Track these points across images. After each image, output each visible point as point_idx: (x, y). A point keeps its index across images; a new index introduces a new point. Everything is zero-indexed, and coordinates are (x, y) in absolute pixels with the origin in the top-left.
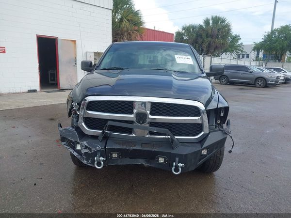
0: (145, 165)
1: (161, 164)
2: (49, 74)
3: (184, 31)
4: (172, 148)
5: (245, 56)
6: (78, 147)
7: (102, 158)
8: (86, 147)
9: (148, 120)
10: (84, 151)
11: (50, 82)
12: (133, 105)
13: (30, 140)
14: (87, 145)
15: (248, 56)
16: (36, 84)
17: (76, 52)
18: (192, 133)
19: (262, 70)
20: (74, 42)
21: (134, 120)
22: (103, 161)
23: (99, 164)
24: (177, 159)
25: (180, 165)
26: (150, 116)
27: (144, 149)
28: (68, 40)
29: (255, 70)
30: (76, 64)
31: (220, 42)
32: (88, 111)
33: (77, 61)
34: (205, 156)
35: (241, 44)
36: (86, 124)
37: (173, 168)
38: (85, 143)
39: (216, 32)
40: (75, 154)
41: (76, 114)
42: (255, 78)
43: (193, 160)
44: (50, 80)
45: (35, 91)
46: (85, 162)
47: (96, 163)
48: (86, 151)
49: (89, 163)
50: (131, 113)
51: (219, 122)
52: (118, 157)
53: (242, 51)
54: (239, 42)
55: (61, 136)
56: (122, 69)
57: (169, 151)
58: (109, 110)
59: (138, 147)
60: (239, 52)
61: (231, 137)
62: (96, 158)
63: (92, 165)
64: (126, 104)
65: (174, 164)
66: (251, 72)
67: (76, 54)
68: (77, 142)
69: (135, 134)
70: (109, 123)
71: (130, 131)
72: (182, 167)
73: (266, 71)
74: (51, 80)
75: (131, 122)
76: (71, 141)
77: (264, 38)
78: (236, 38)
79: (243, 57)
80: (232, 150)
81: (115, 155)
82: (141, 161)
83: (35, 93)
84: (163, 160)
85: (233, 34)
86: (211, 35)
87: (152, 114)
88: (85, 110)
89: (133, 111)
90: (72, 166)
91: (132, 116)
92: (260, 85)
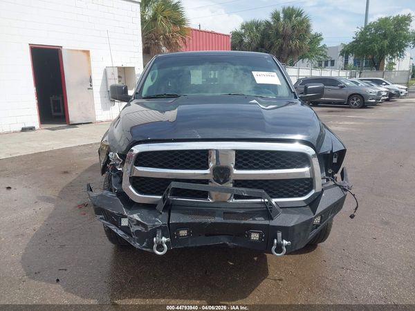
0: (229, 244)
1: (254, 242)
2: (51, 102)
3: (243, 31)
4: (270, 218)
5: (329, 63)
6: (125, 222)
7: (164, 239)
8: (138, 223)
9: (232, 178)
10: (134, 229)
11: (54, 114)
12: (208, 155)
13: (37, 209)
14: (139, 220)
15: (333, 63)
16: (33, 118)
17: (90, 67)
18: (297, 193)
19: (357, 84)
20: (87, 52)
21: (211, 178)
22: (167, 243)
23: (160, 247)
24: (279, 234)
25: (285, 242)
26: (235, 171)
27: (228, 221)
28: (77, 50)
29: (348, 84)
30: (91, 86)
31: (296, 44)
32: (137, 168)
33: (93, 81)
34: (317, 226)
35: (324, 46)
36: (134, 187)
37: (274, 248)
38: (136, 217)
39: (289, 31)
40: (120, 233)
41: (115, 170)
42: (348, 95)
43: (302, 234)
44: (53, 110)
45: (32, 129)
46: (137, 245)
47: (155, 246)
48: (139, 228)
49: (144, 247)
50: (206, 167)
51: (330, 171)
52: (188, 235)
53: (325, 56)
54: (322, 44)
55: (95, 205)
56: (176, 96)
57: (267, 222)
58: (171, 164)
59: (218, 220)
60: (321, 57)
61: (354, 195)
62: (155, 239)
63: (148, 250)
64: (197, 155)
65: (276, 241)
66: (342, 87)
67: (90, 71)
68: (122, 214)
69: (212, 199)
70: (174, 185)
71: (205, 195)
72: (286, 246)
73: (361, 84)
74: (55, 111)
75: (206, 182)
76: (113, 214)
77: (355, 36)
78: (317, 38)
79: (326, 65)
80: (355, 214)
81: (183, 233)
82: (223, 240)
83: (33, 132)
84: (258, 236)
85: (313, 33)
86: (282, 35)
87: (237, 167)
88: (132, 166)
89: (208, 165)
90: (109, 246)
91: (207, 171)
92: (356, 105)
